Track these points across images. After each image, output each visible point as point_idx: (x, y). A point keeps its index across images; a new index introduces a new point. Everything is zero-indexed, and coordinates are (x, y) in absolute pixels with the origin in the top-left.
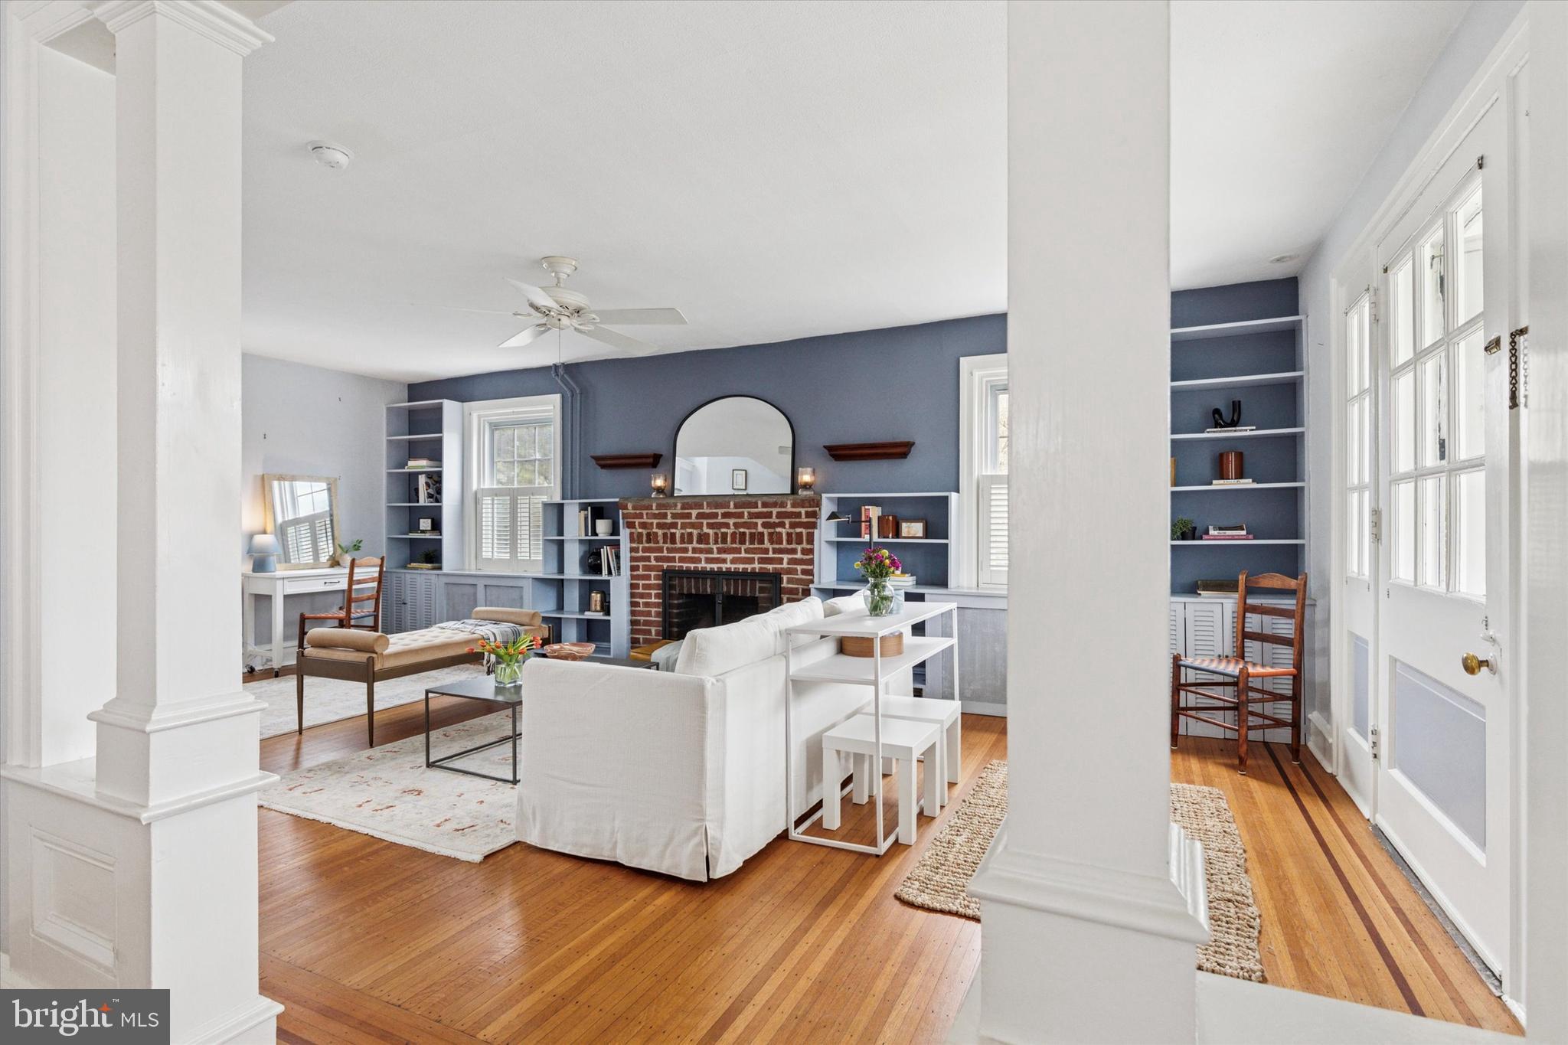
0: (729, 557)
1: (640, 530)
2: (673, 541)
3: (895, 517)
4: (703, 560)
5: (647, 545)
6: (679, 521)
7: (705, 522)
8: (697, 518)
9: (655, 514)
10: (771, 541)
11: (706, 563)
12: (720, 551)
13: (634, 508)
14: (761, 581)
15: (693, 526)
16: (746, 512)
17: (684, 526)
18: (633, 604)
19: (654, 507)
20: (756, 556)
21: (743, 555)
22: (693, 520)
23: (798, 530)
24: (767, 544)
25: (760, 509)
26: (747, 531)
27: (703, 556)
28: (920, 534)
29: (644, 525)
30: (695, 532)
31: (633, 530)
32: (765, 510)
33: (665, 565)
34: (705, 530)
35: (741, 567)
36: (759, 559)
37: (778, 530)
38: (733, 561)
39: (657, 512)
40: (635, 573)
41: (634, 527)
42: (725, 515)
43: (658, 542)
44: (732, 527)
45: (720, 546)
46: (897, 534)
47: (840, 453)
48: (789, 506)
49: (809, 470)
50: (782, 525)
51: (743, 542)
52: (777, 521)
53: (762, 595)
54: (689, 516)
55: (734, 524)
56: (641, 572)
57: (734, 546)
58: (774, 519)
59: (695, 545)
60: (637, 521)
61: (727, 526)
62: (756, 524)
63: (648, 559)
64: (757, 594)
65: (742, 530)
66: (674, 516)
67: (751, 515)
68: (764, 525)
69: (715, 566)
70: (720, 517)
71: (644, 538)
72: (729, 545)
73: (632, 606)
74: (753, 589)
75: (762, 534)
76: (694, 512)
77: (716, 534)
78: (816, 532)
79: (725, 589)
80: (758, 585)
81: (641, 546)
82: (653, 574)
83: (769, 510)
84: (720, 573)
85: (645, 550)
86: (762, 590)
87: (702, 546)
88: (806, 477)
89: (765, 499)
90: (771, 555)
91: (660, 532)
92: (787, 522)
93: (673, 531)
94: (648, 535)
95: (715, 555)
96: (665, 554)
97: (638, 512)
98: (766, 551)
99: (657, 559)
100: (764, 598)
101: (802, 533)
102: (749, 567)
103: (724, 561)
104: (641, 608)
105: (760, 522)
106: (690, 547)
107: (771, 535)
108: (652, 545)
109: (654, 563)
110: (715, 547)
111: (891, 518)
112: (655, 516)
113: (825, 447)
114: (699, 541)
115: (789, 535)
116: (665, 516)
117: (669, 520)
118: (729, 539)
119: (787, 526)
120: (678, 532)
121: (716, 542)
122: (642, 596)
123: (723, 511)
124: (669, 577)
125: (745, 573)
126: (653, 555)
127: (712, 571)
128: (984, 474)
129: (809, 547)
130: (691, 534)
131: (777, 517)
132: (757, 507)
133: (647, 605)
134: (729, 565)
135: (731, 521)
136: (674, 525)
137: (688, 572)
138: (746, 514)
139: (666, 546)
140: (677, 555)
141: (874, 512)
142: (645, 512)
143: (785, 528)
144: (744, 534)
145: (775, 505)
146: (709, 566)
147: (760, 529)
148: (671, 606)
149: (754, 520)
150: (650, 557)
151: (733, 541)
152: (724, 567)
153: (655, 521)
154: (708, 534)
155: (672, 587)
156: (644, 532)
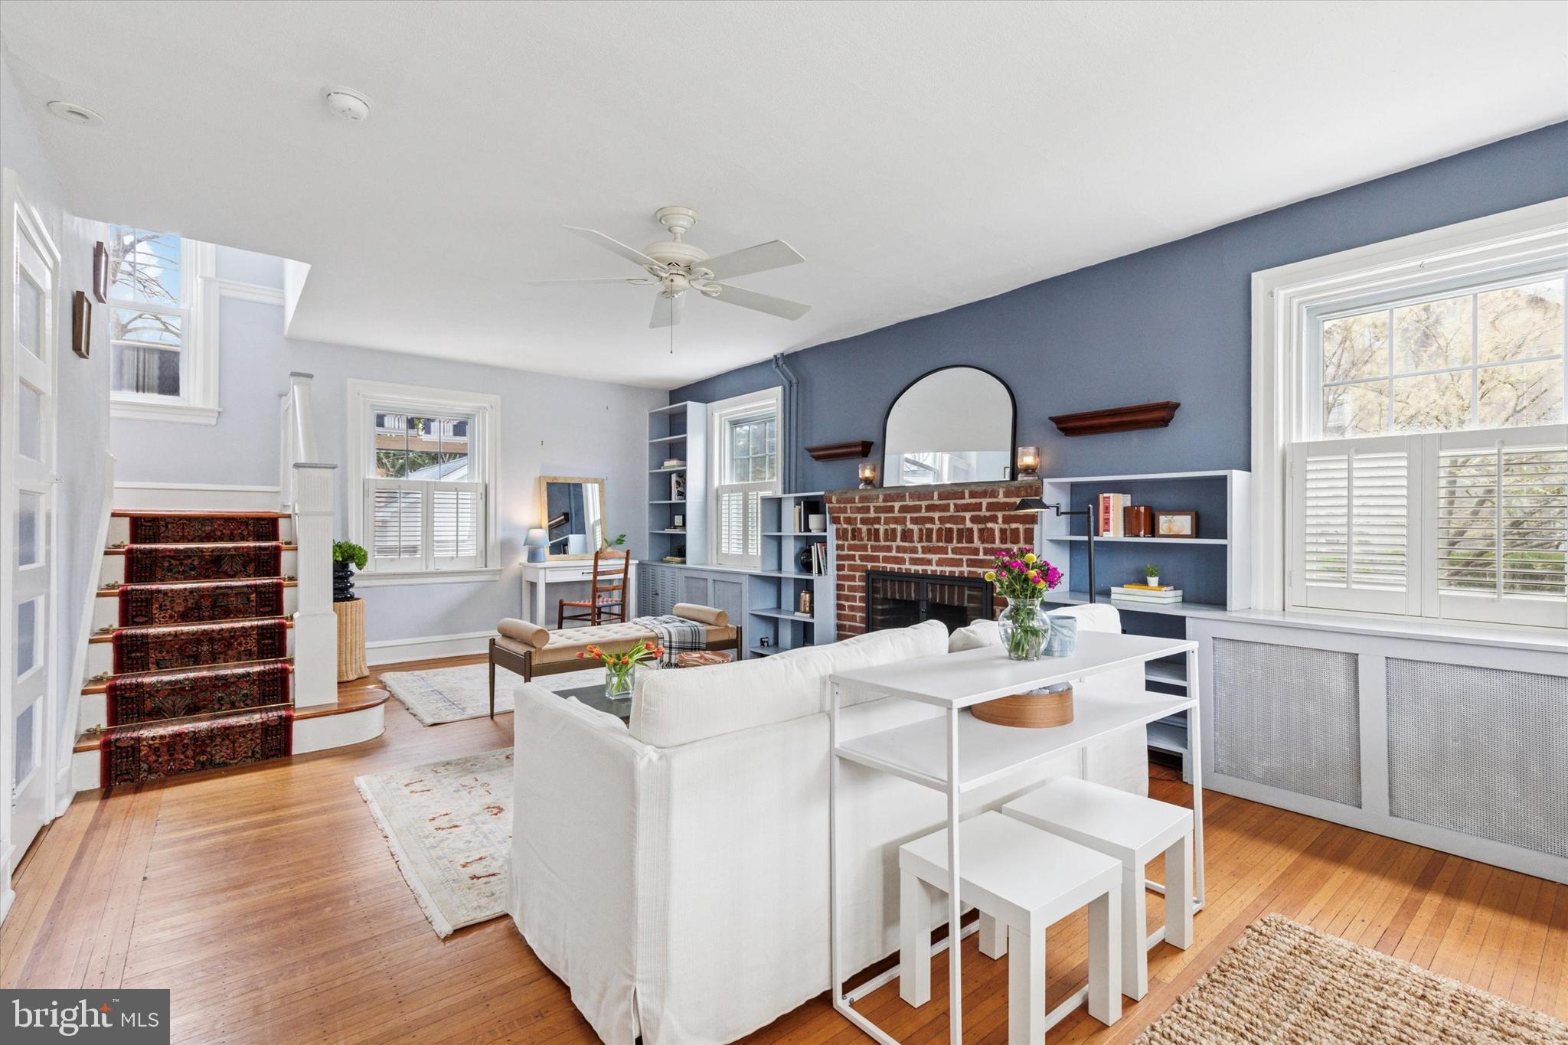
0: (935, 557)
1: (845, 526)
2: (877, 539)
3: (1149, 509)
4: (907, 560)
5: (852, 542)
6: (883, 516)
7: (908, 516)
8: (899, 512)
9: (858, 507)
10: (982, 540)
11: (911, 564)
12: (925, 550)
13: (838, 502)
14: (970, 588)
15: (896, 521)
16: (952, 503)
17: (887, 521)
18: (840, 607)
19: (857, 501)
20: (965, 558)
21: (950, 555)
22: (896, 514)
23: (1014, 526)
24: (977, 543)
25: (967, 500)
26: (954, 527)
27: (907, 556)
28: (1188, 531)
29: (848, 521)
30: (899, 528)
31: (839, 526)
32: (973, 501)
33: (869, 565)
34: (909, 526)
35: (947, 569)
36: (968, 560)
37: (990, 525)
38: (940, 563)
39: (860, 505)
40: (841, 573)
41: (840, 523)
42: (929, 508)
43: (862, 540)
44: (937, 522)
45: (925, 544)
46: (1153, 531)
47: (1072, 426)
48: (1001, 495)
49: (1032, 450)
50: (994, 519)
51: (949, 540)
52: (988, 514)
53: (972, 605)
54: (891, 509)
55: (940, 518)
56: (846, 572)
57: (940, 544)
58: (984, 513)
59: (899, 542)
60: (842, 516)
61: (931, 520)
62: (964, 518)
63: (853, 558)
64: (966, 604)
65: (948, 526)
66: (877, 510)
67: (958, 508)
68: (974, 520)
69: (920, 568)
70: (923, 511)
71: (850, 535)
72: (934, 543)
73: (838, 609)
74: (961, 597)
75: (971, 530)
76: (897, 505)
77: (921, 530)
78: (1036, 528)
79: (930, 596)
80: (967, 592)
81: (846, 543)
82: (857, 574)
83: (978, 500)
84: (924, 576)
85: (851, 548)
86: (971, 598)
87: (906, 544)
88: (1027, 459)
89: (973, 488)
90: (981, 556)
91: (864, 528)
92: (1000, 515)
93: (876, 526)
94: (854, 530)
95: (920, 555)
96: (869, 553)
97: (842, 505)
98: (976, 551)
99: (862, 558)
100: (974, 609)
101: (1018, 529)
102: (957, 570)
103: (929, 562)
104: (846, 612)
105: (968, 515)
106: (894, 545)
107: (981, 531)
108: (856, 542)
109: (858, 562)
110: (919, 545)
111: (1142, 509)
112: (859, 510)
113: (1051, 419)
114: (903, 539)
115: (1003, 531)
116: (867, 510)
117: (872, 515)
118: (934, 536)
119: (1000, 520)
120: (882, 528)
121: (921, 540)
122: (847, 599)
123: (927, 503)
124: (873, 578)
125: (951, 578)
126: (857, 554)
127: (916, 575)
128: (1294, 441)
129: (1028, 547)
130: (894, 530)
131: (988, 510)
132: (964, 498)
133: (852, 608)
134: (934, 567)
135: (936, 515)
136: (877, 520)
137: (892, 573)
138: (952, 507)
139: (870, 543)
140: (881, 554)
141: (1118, 503)
142: (849, 506)
143: (997, 523)
144: (950, 530)
145: (984, 494)
146: (913, 568)
147: (969, 524)
148: (875, 612)
149: (962, 514)
150: (854, 556)
151: (939, 540)
152: (929, 569)
153: (859, 516)
154: (912, 531)
155: (875, 590)
156: (849, 527)
